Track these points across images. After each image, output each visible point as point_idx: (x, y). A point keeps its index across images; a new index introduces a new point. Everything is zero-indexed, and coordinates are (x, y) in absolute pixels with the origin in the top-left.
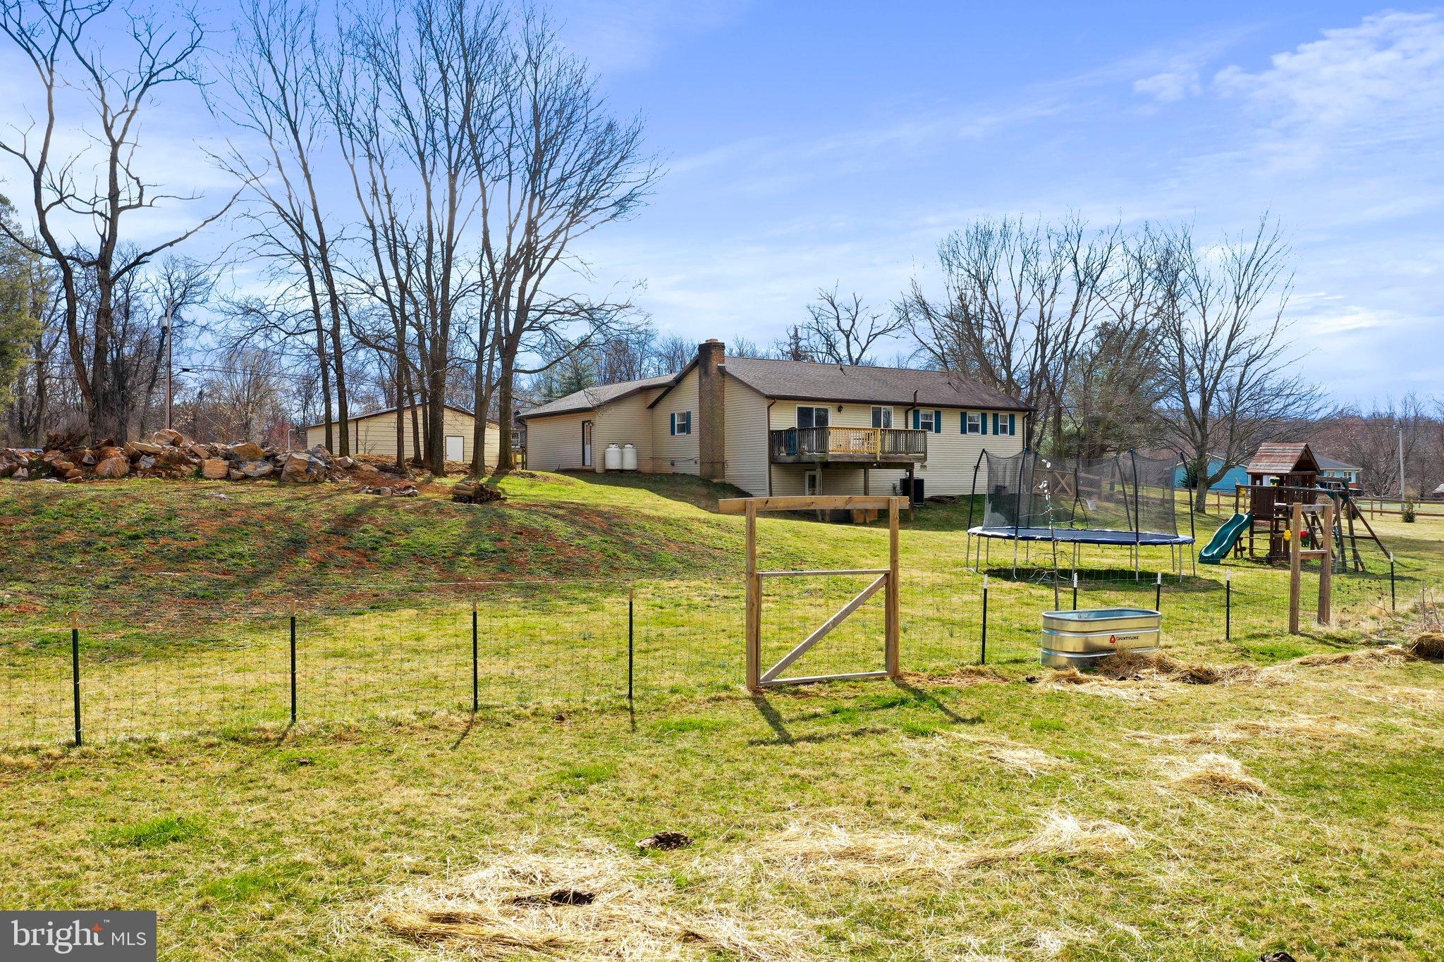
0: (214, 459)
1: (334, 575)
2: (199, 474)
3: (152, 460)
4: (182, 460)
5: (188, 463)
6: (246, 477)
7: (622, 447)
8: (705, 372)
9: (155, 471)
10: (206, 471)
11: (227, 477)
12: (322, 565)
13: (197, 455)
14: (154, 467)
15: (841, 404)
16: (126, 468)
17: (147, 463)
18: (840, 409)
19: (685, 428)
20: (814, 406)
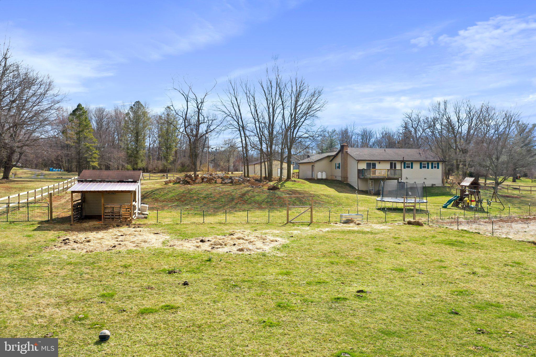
0: (219, 179)
1: (238, 205)
2: (216, 183)
3: (206, 179)
4: (212, 179)
5: (214, 180)
6: (225, 183)
7: (322, 172)
8: (343, 153)
9: (207, 182)
10: (217, 182)
11: (222, 183)
12: (237, 203)
13: (215, 178)
14: (207, 181)
15: (380, 161)
16: (201, 181)
17: (205, 180)
18: (379, 163)
19: (339, 167)
20: (372, 162)
